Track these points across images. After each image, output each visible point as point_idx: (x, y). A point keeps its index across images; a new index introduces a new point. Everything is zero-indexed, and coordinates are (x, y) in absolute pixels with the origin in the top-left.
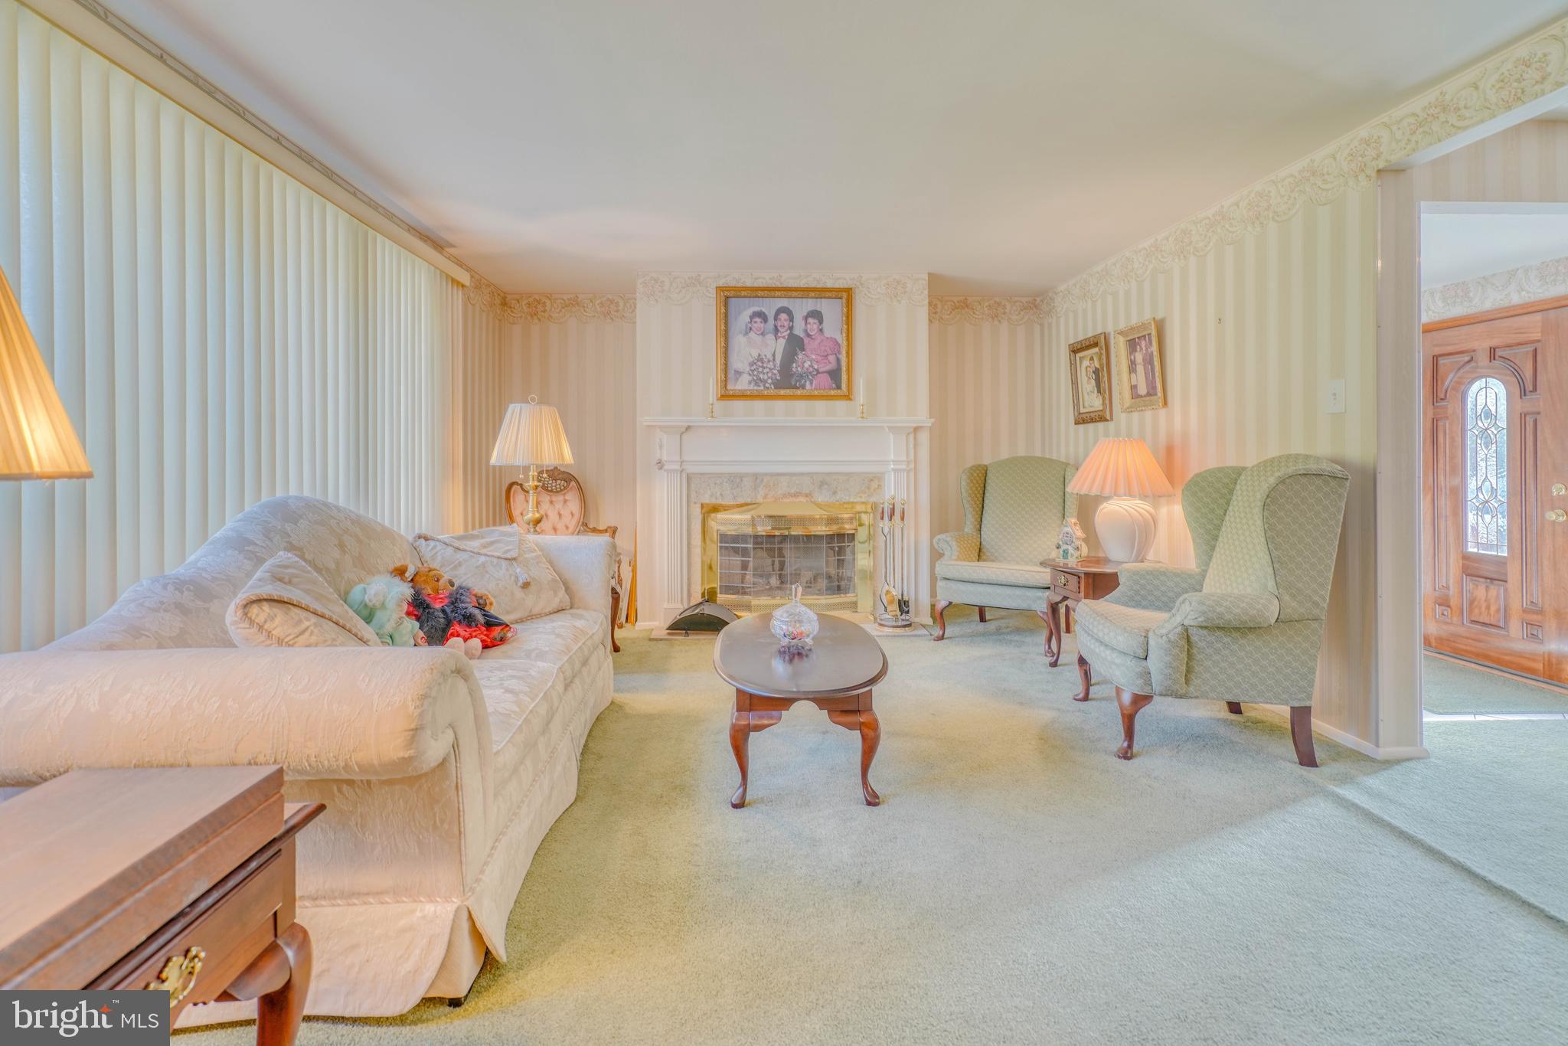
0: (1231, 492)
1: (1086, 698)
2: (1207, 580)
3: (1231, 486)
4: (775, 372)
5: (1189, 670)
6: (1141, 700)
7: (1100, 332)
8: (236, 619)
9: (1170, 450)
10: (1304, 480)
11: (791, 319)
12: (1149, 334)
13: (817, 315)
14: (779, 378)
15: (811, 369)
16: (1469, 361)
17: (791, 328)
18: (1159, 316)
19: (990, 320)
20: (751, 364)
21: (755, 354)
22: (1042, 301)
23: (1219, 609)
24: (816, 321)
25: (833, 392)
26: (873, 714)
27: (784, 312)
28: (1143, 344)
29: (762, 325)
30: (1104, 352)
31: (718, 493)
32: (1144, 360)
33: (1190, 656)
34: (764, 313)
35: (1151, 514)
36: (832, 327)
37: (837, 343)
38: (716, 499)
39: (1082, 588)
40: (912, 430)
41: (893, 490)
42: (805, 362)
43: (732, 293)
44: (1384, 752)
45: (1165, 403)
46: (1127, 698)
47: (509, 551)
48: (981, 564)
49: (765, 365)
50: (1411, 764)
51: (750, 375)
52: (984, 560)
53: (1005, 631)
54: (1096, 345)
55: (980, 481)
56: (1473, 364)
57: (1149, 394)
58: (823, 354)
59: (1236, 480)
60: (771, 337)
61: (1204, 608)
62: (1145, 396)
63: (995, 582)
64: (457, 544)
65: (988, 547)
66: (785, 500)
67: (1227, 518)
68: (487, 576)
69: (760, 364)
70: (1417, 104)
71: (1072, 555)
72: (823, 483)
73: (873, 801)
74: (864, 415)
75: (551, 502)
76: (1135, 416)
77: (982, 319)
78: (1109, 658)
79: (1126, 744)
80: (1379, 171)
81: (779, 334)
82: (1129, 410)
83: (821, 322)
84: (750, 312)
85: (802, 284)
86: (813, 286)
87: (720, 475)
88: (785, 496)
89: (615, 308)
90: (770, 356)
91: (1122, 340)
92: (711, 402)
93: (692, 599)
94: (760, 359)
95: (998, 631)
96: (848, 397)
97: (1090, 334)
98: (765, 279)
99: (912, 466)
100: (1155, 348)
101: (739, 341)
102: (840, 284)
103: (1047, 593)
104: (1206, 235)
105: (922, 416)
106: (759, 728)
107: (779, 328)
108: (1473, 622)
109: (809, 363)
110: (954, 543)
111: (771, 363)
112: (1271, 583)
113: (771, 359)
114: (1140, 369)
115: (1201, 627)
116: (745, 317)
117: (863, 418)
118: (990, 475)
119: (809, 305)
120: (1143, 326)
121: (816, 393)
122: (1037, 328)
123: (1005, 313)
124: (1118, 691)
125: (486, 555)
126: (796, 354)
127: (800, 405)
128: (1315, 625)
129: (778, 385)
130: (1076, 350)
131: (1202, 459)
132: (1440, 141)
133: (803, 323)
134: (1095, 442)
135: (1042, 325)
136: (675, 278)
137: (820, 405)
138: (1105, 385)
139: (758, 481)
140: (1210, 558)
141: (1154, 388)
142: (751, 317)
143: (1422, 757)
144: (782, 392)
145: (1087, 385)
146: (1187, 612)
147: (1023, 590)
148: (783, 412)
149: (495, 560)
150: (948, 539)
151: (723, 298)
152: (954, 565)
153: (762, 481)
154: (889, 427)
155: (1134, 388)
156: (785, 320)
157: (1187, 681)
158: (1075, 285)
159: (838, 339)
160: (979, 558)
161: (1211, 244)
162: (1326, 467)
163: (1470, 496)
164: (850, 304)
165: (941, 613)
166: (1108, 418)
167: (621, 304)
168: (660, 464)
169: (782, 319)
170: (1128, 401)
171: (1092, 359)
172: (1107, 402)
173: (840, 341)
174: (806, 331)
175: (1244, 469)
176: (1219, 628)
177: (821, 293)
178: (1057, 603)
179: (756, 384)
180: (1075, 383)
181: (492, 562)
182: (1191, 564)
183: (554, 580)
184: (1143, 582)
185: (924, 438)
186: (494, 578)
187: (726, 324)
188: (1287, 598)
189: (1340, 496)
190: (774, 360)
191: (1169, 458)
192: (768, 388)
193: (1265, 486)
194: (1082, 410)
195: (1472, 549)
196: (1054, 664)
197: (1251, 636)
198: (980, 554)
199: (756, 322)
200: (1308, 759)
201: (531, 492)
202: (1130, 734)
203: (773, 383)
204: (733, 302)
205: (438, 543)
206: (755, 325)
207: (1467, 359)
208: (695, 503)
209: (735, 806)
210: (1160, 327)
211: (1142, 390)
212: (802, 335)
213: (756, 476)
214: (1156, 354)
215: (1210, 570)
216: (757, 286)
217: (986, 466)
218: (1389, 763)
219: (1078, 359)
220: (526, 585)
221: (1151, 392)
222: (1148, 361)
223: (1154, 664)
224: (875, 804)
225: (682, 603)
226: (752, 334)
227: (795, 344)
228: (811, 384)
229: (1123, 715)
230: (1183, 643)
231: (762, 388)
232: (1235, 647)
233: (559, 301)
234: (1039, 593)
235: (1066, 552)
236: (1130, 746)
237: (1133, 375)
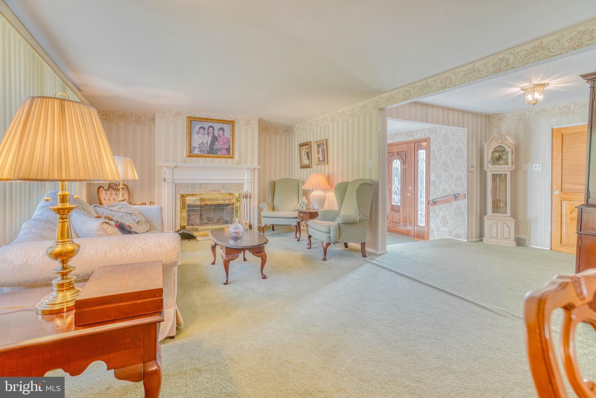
0: (346, 188)
1: (310, 248)
2: (341, 212)
3: (346, 187)
4: (208, 148)
5: (340, 235)
6: (328, 244)
7: (309, 141)
8: (99, 228)
9: (329, 177)
10: (365, 185)
11: (214, 130)
12: (324, 143)
13: (222, 129)
14: (209, 150)
15: (220, 148)
16: (393, 155)
17: (213, 133)
18: (326, 138)
19: (274, 134)
20: (199, 145)
21: (201, 142)
22: (290, 129)
23: (347, 219)
24: (222, 131)
25: (227, 156)
26: (265, 252)
27: (211, 127)
28: (322, 146)
29: (203, 131)
30: (310, 147)
31: (187, 190)
32: (322, 150)
33: (340, 232)
34: (204, 127)
35: (325, 195)
36: (227, 134)
37: (229, 139)
38: (186, 192)
39: (308, 217)
40: (253, 169)
41: (246, 189)
42: (218, 145)
43: (193, 119)
44: (379, 252)
45: (328, 163)
46: (325, 244)
47: (128, 211)
48: (274, 212)
49: (204, 146)
50: (384, 254)
51: (199, 148)
52: (275, 211)
53: (281, 233)
54: (307, 145)
55: (273, 185)
56: (394, 156)
57: (323, 161)
58: (224, 143)
59: (348, 185)
60: (206, 136)
61: (344, 218)
62: (322, 161)
63: (280, 217)
64: (110, 208)
65: (276, 207)
66: (210, 193)
67: (346, 195)
68: (124, 219)
69: (202, 145)
70: (387, 95)
71: (304, 208)
72: (223, 187)
73: (264, 277)
74: (238, 164)
75: (116, 194)
76: (319, 167)
77: (272, 133)
78: (320, 234)
79: (324, 257)
80: (379, 109)
81: (209, 135)
82: (317, 165)
83: (224, 132)
84: (199, 126)
85: (217, 118)
86: (221, 119)
87: (187, 184)
88: (210, 191)
89: (141, 120)
90: (206, 142)
91: (315, 144)
92: (185, 158)
93: (176, 228)
94: (202, 143)
95: (279, 233)
96: (232, 158)
97: (305, 142)
98: (204, 115)
99: (252, 181)
100: (325, 147)
101: (195, 137)
102: (230, 119)
103: (296, 220)
104: (339, 118)
105: (256, 165)
106: (232, 260)
107: (209, 133)
108: (393, 222)
109: (219, 145)
110: (267, 206)
111: (206, 145)
112: (358, 211)
113: (206, 143)
114: (321, 153)
115: (343, 224)
116: (197, 128)
117: (237, 165)
118: (276, 184)
119: (220, 125)
120: (322, 141)
121: (222, 156)
122: (288, 138)
123: (278, 132)
124: (322, 243)
125: (121, 212)
126: (215, 142)
127: (216, 160)
128: (366, 222)
129: (208, 153)
130: (301, 145)
131: (338, 180)
132: (391, 105)
133: (218, 132)
134: (310, 175)
135: (289, 137)
136: (171, 112)
137: (223, 160)
138: (310, 157)
139: (201, 186)
140: (341, 206)
141: (325, 159)
142: (200, 128)
143: (386, 253)
144: (210, 155)
145: (304, 157)
146: (339, 220)
147: (289, 219)
148: (209, 161)
149: (125, 214)
150: (265, 204)
151: (189, 121)
152: (267, 212)
153: (202, 186)
154: (246, 168)
155: (319, 158)
156: (212, 130)
157: (339, 238)
158: (301, 126)
159: (229, 138)
160: (273, 210)
161: (341, 120)
162: (369, 182)
163: (393, 190)
164: (233, 126)
165: (263, 228)
166: (311, 167)
167: (144, 118)
168: (165, 180)
169: (211, 130)
170: (317, 162)
171: (306, 149)
172: (311, 162)
173: (230, 139)
174: (218, 134)
175: (349, 182)
176: (347, 224)
177: (224, 122)
178: (300, 222)
179: (201, 152)
180: (300, 156)
181: (124, 215)
182: (336, 208)
183: (145, 221)
184: (325, 214)
185: (256, 172)
186: (127, 220)
187: (190, 130)
188: (361, 215)
189: (372, 189)
190: (207, 144)
191: (329, 179)
192: (205, 153)
193: (357, 186)
194: (303, 164)
195: (393, 204)
196: (298, 240)
197: (353, 225)
198: (274, 209)
199: (201, 130)
200: (364, 256)
201: (121, 190)
202: (325, 254)
203: (207, 152)
204: (193, 122)
205: (103, 208)
206: (201, 131)
207: (393, 154)
208: (178, 194)
209: (225, 284)
210: (327, 141)
211: (321, 159)
212: (217, 136)
213: (200, 184)
214: (325, 149)
215: (342, 210)
216: (202, 117)
217: (275, 181)
218: (380, 255)
219: (302, 149)
220: (138, 222)
221: (324, 160)
222: (323, 151)
223: (332, 234)
224: (266, 278)
225: (173, 230)
226: (200, 134)
227: (215, 139)
228: (220, 153)
229: (324, 249)
230: (338, 228)
231: (203, 153)
232: (350, 228)
233: (116, 115)
234: (293, 220)
235: (302, 207)
236: (325, 257)
237: (318, 155)
